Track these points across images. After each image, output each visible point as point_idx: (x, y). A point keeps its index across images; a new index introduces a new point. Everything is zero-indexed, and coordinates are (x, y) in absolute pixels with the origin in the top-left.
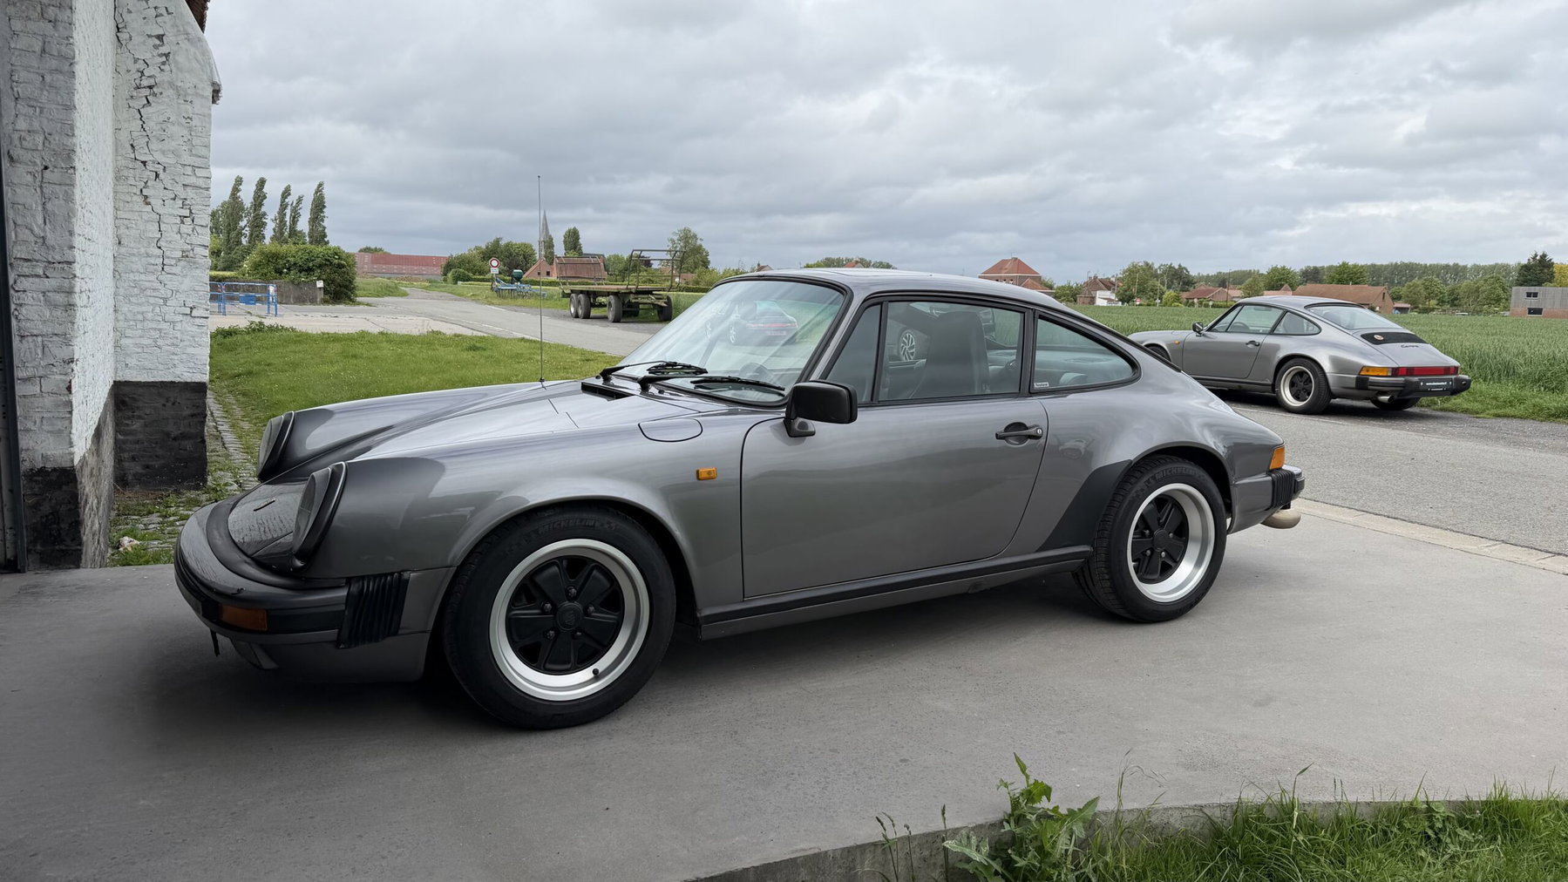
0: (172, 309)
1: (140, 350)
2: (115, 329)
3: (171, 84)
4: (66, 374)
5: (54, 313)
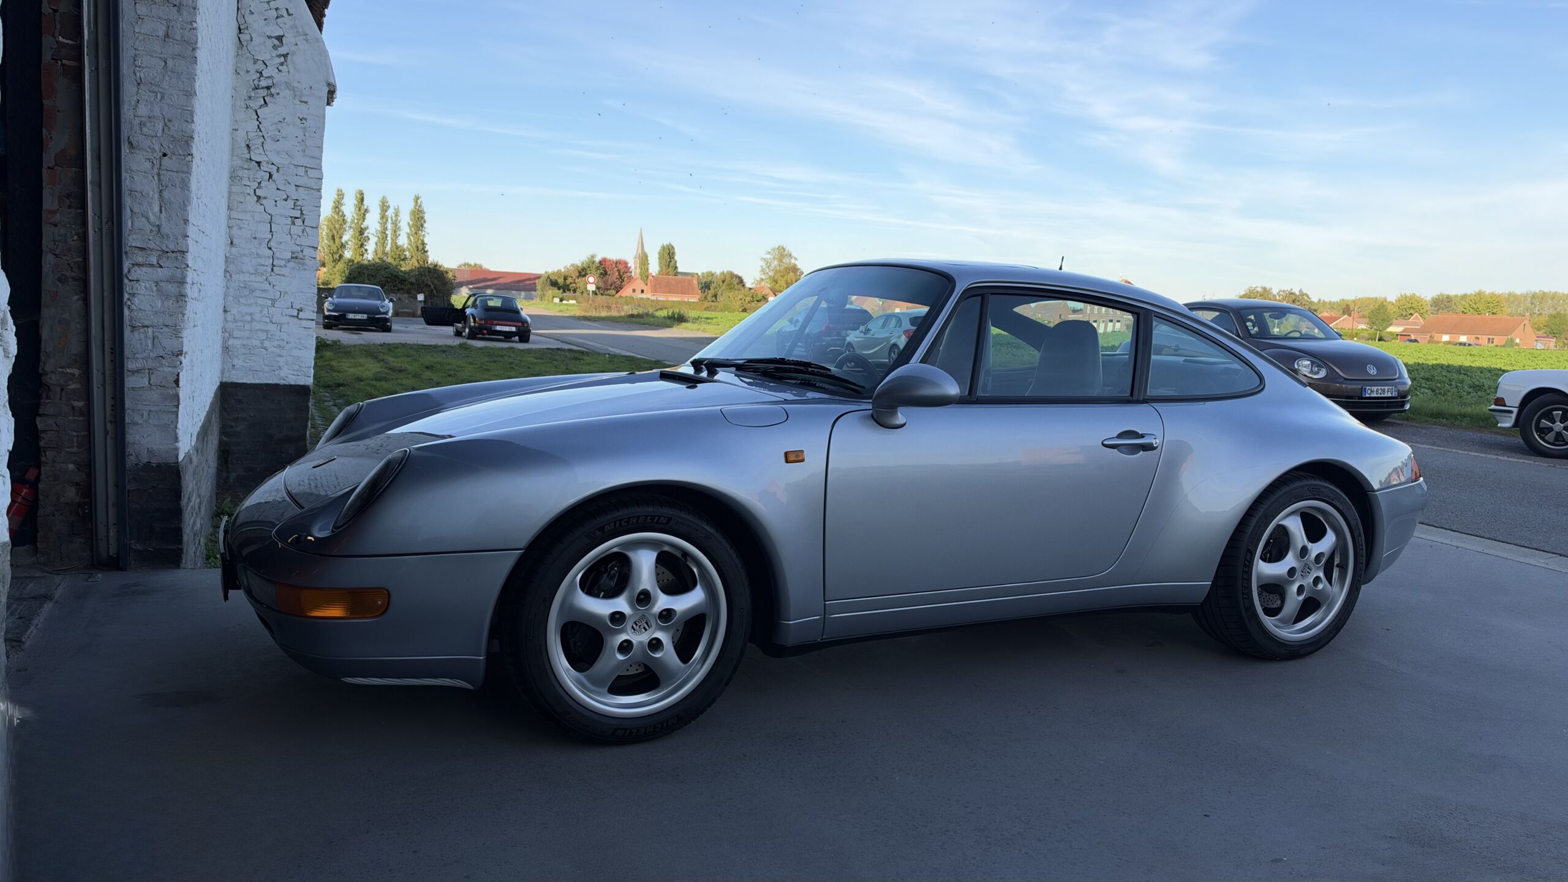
0: (280, 311)
1: (247, 351)
2: (224, 330)
3: (288, 86)
4: (175, 367)
5: (166, 304)
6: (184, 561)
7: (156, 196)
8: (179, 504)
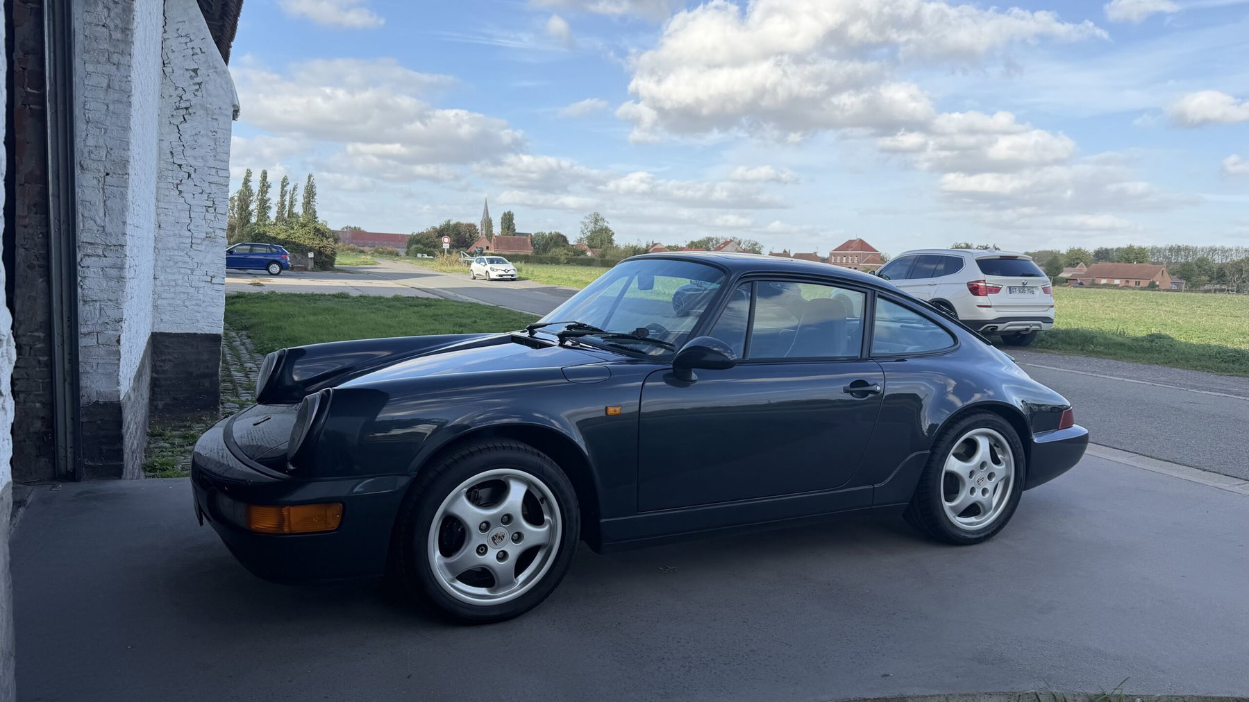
0: (197, 277)
1: (172, 309)
2: (154, 293)
3: (203, 107)
4: (117, 330)
5: (109, 284)
6: (124, 474)
7: (102, 204)
8: (120, 431)
